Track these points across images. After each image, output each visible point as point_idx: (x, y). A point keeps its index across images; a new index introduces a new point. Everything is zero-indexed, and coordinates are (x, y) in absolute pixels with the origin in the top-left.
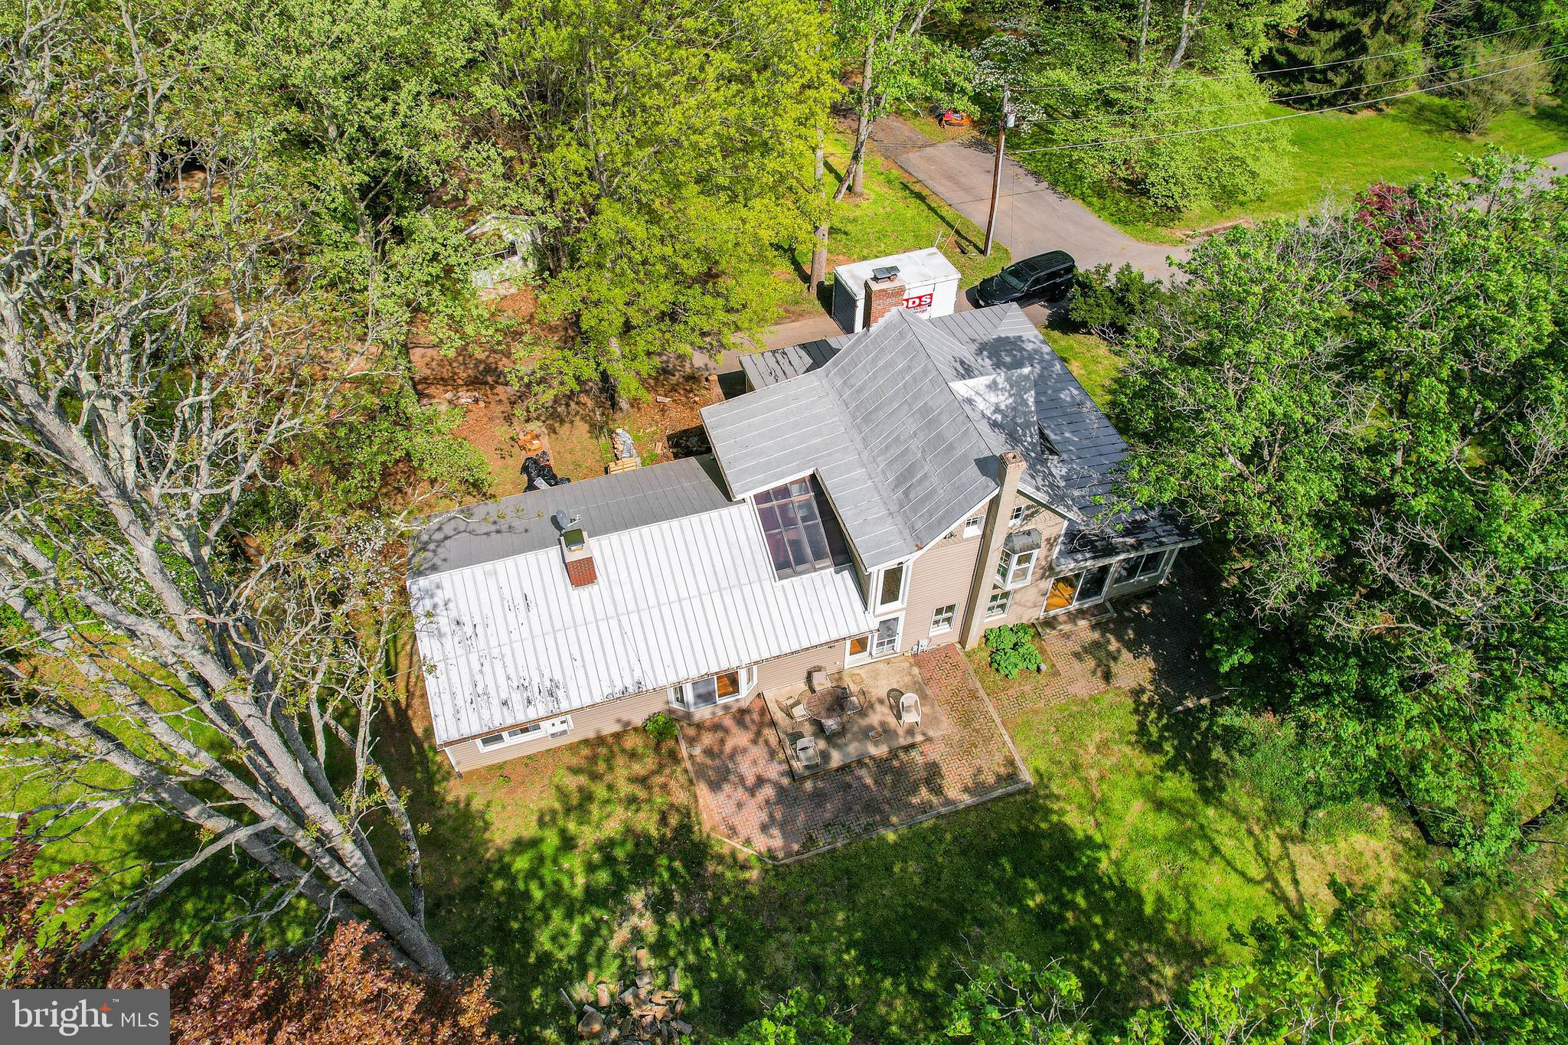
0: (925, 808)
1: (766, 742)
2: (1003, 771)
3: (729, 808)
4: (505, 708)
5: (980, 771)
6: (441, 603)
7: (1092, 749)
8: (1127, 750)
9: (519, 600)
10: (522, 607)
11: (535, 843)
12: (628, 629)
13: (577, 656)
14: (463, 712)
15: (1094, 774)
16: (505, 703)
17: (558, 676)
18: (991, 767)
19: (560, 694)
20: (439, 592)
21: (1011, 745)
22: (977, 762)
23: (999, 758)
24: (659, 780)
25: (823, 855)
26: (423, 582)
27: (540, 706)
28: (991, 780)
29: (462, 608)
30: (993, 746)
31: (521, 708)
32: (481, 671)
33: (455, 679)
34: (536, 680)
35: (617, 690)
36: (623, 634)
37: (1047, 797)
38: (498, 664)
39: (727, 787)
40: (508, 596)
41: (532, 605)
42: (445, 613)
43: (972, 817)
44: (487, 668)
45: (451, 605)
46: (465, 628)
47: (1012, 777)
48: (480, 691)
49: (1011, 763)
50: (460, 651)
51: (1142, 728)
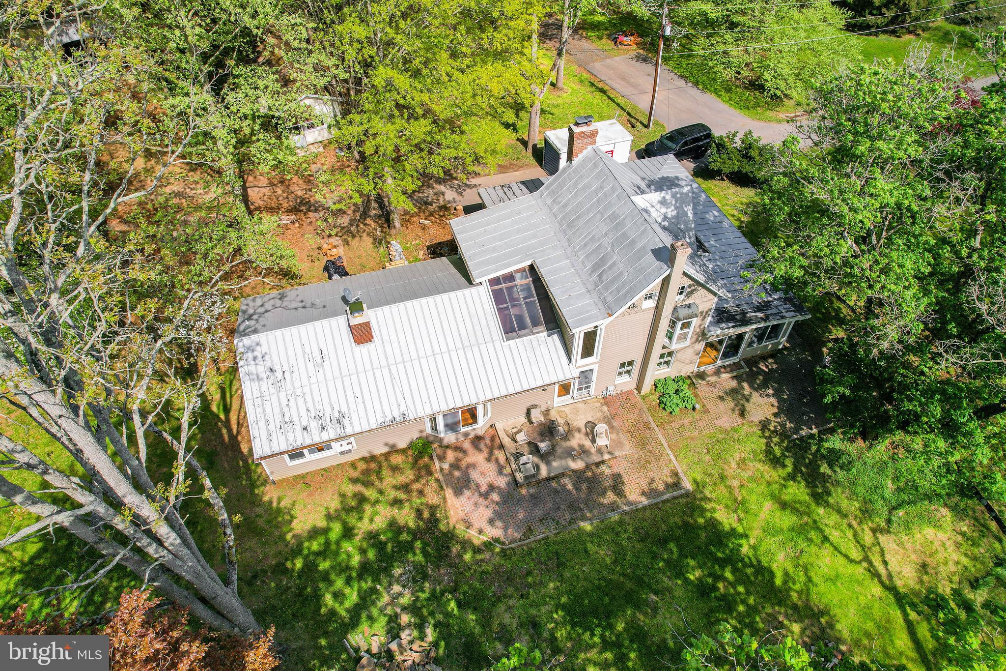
0: (613, 507)
1: (497, 461)
2: (670, 480)
3: (470, 507)
4: (305, 432)
5: (653, 481)
6: (260, 356)
7: (734, 465)
8: (759, 466)
9: (317, 353)
10: (319, 359)
12: (396, 376)
13: (358, 394)
14: (274, 435)
15: (736, 483)
16: (305, 429)
17: (344, 409)
18: (661, 478)
19: (346, 422)
20: (258, 348)
21: (675, 462)
22: (651, 474)
23: (666, 471)
25: (539, 541)
26: (247, 341)
27: (330, 430)
28: (661, 487)
29: (274, 359)
30: (662, 463)
31: (317, 432)
32: (288, 405)
33: (268, 410)
34: (328, 411)
35: (387, 419)
36: (392, 379)
37: (702, 499)
38: (300, 401)
39: (467, 493)
40: (308, 351)
41: (326, 358)
42: (262, 363)
43: (648, 513)
44: (292, 403)
45: (267, 357)
46: (277, 374)
47: (676, 485)
48: (287, 420)
49: (676, 474)
50: (272, 391)
51: (769, 451)
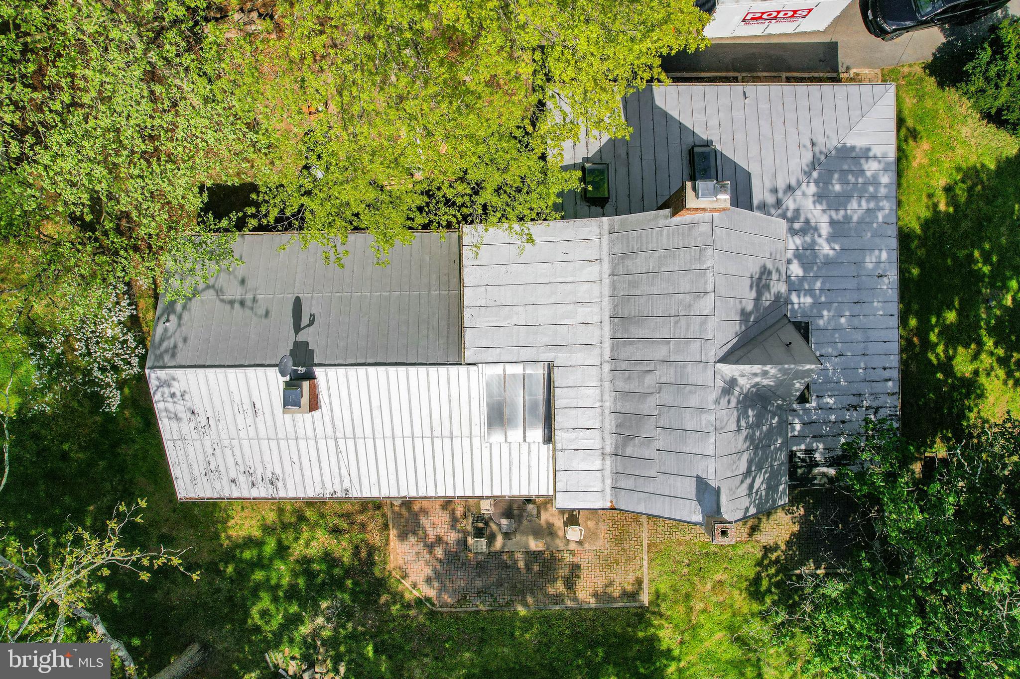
0: (558, 599)
1: (453, 511)
2: (629, 588)
3: (411, 557)
4: (233, 485)
5: (611, 584)
6: (178, 394)
7: (709, 586)
8: (736, 592)
9: (247, 406)
10: (250, 412)
11: (259, 544)
12: (343, 449)
13: (296, 459)
14: (198, 480)
15: (700, 606)
16: (233, 481)
17: (278, 471)
18: (623, 580)
19: (280, 484)
20: (175, 383)
21: (645, 569)
22: (613, 576)
23: (631, 578)
24: (360, 518)
25: (470, 613)
26: (162, 374)
27: (262, 489)
28: (616, 594)
29: (196, 400)
30: (631, 567)
31: (246, 487)
32: (213, 454)
33: (192, 454)
34: (259, 471)
35: (327, 492)
36: (338, 452)
37: (654, 613)
38: (228, 452)
39: (412, 539)
40: (237, 399)
41: (260, 413)
42: (181, 402)
43: (591, 613)
44: (218, 452)
45: (187, 397)
46: (199, 419)
47: (633, 596)
48: (213, 468)
49: (639, 582)
50: (195, 436)
51: (757, 580)
